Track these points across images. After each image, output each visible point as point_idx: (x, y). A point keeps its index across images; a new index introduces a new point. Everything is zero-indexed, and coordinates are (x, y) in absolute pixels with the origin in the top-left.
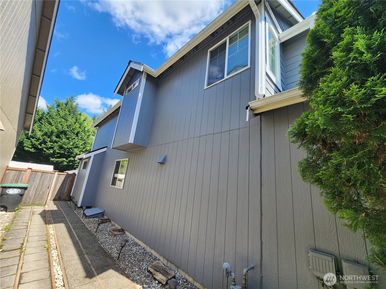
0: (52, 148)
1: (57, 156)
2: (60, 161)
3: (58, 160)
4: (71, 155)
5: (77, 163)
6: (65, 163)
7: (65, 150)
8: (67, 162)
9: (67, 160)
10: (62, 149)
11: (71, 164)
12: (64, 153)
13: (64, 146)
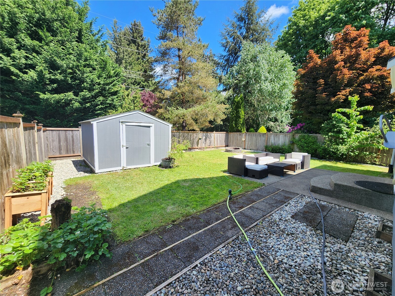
0: (32, 67)
1: (52, 88)
2: (63, 101)
3: (57, 96)
4: (83, 85)
5: (99, 103)
6: (77, 105)
7: (63, 72)
8: (79, 102)
9: (77, 98)
10: (57, 71)
11: (88, 105)
12: (65, 81)
13: (59, 61)
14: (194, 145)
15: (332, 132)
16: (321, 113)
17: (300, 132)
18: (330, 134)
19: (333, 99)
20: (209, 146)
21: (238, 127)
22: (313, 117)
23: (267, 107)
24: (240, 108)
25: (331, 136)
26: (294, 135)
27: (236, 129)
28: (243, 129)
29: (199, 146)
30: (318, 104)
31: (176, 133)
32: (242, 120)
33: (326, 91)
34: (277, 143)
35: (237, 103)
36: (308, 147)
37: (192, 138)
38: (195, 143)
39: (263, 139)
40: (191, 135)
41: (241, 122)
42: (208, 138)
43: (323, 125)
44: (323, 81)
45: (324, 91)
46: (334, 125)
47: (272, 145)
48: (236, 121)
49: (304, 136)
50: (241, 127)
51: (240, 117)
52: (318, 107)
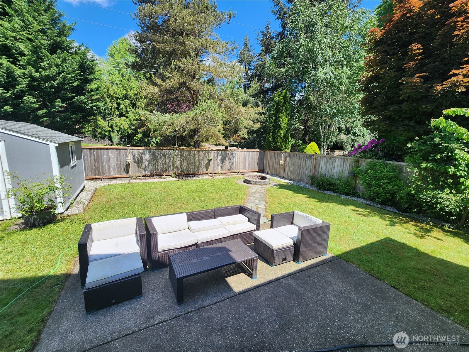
14: (201, 169)
15: (428, 161)
16: (410, 119)
17: (369, 156)
18: (424, 165)
19: (439, 88)
20: (229, 170)
21: (276, 143)
22: (393, 128)
23: (328, 111)
24: (281, 113)
25: (426, 169)
26: (358, 161)
27: (274, 146)
28: (284, 147)
29: (210, 170)
30: (403, 101)
31: (168, 151)
32: (283, 132)
33: (424, 69)
34: (330, 173)
35: (277, 104)
36: (379, 186)
37: (197, 159)
38: (203, 166)
39: (309, 163)
40: (194, 154)
41: (282, 135)
42: (227, 159)
43: (409, 145)
44: (420, 46)
45: (419, 68)
46: (436, 145)
47: (321, 176)
48: (274, 133)
49: (375, 164)
50: (280, 143)
51: (280, 127)
52: (405, 106)
